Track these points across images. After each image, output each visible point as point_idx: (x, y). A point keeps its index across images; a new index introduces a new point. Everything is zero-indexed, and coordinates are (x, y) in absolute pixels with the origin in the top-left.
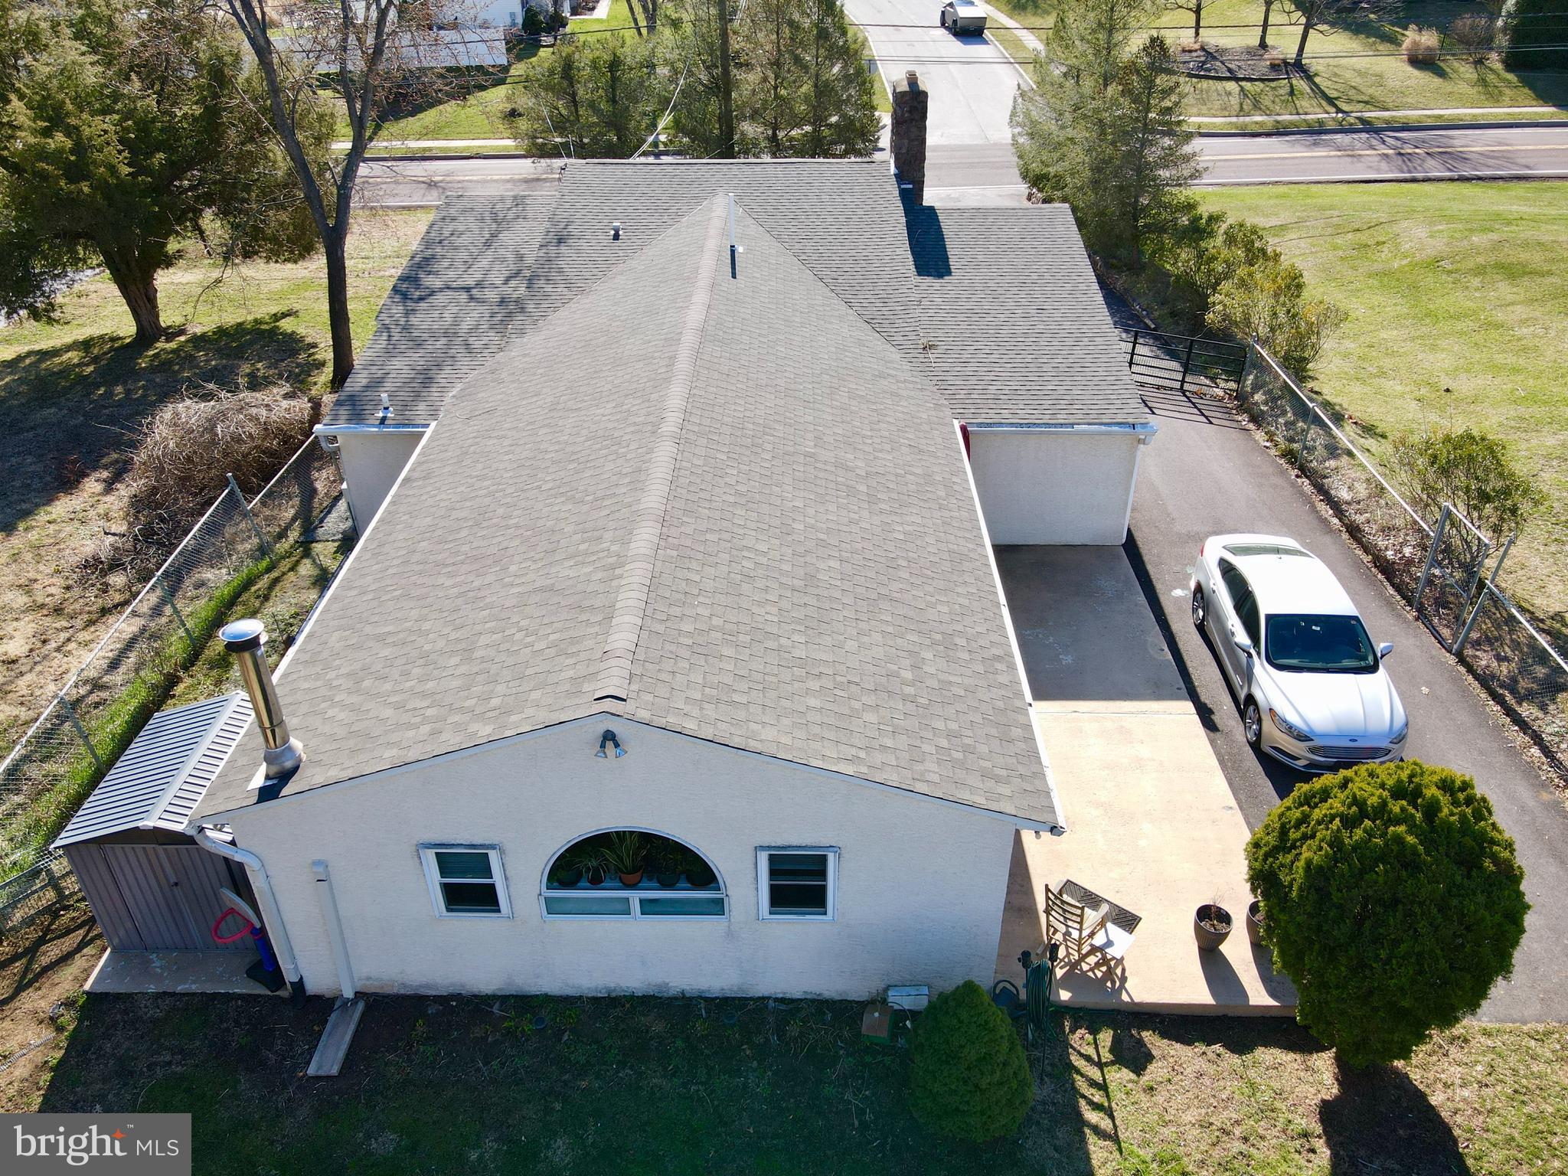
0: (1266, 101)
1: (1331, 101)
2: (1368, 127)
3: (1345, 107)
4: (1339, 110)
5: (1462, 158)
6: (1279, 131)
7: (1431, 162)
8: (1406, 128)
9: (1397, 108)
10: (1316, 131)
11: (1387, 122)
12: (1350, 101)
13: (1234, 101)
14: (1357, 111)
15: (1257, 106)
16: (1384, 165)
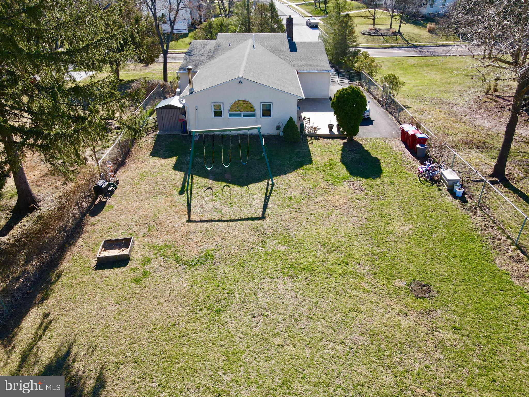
0: (390, 41)
1: (406, 41)
2: (415, 46)
3: (410, 42)
4: (408, 43)
5: (436, 52)
6: (392, 47)
7: (427, 53)
8: (424, 46)
9: (423, 42)
10: (401, 47)
11: (420, 45)
12: (411, 41)
13: (381, 41)
14: (412, 43)
15: (387, 42)
16: (415, 54)
